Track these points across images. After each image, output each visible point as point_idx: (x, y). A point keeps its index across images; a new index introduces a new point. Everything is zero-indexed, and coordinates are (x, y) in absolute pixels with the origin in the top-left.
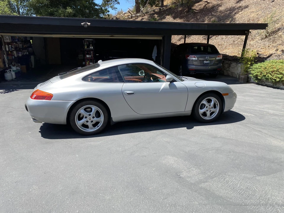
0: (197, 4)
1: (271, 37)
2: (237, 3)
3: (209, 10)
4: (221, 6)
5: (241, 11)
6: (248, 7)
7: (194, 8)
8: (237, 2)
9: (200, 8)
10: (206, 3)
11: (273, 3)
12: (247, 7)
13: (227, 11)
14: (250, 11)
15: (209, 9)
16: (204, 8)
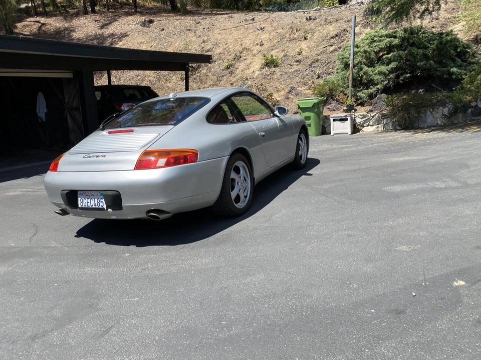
0: (18, 25)
1: (195, 76)
2: (102, 29)
3: (53, 36)
4: (74, 31)
5: (121, 41)
6: (128, 35)
7: (16, 31)
8: (102, 27)
9: (31, 31)
10: (40, 24)
11: (164, 31)
12: (126, 36)
13: (92, 40)
14: (136, 40)
15: (51, 34)
16: (39, 32)
